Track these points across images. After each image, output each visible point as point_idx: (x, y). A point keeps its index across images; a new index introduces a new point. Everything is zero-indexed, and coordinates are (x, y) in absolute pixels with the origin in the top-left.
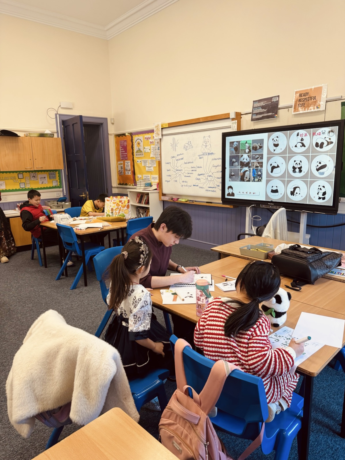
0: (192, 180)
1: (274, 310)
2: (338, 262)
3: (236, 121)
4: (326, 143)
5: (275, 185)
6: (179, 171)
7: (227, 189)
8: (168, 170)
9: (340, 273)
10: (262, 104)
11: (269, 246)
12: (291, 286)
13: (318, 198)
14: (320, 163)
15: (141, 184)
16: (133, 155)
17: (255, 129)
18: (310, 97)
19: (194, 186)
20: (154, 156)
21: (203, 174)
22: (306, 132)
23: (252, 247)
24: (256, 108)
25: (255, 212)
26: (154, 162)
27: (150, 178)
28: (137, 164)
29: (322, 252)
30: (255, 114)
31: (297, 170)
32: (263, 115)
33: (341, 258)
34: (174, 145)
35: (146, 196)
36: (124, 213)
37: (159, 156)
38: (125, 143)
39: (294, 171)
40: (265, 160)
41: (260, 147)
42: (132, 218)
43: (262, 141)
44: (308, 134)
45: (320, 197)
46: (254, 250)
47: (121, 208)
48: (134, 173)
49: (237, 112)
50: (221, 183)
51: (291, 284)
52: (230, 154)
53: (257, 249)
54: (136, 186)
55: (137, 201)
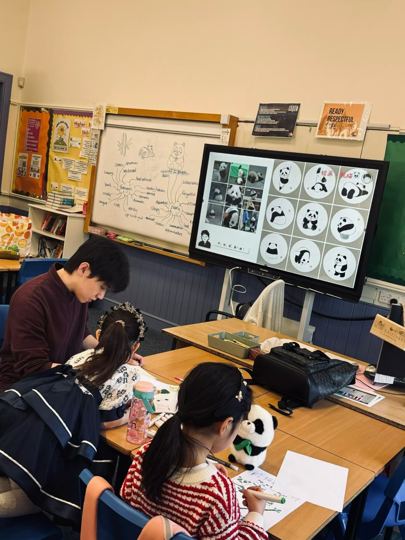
0: (145, 209)
1: (250, 444)
2: (351, 378)
3: (229, 130)
4: (357, 192)
5: (273, 242)
6: (125, 190)
7: (201, 235)
8: (106, 185)
9: (352, 395)
10: (273, 111)
11: (253, 337)
12: (277, 407)
13: (335, 273)
14: (345, 220)
15: (56, 199)
16: (49, 147)
17: (256, 149)
18: (345, 117)
19: (148, 220)
20: (87, 156)
21: (165, 203)
22: (331, 170)
23: (227, 336)
24: (263, 117)
25: (237, 278)
26: (85, 166)
27: (73, 191)
28: (53, 163)
29: (329, 358)
30: (259, 124)
31: (310, 225)
32: (271, 129)
33: (356, 373)
34: (124, 147)
35: (60, 221)
36: (17, 245)
37: (94, 158)
38: (38, 125)
39: (305, 226)
40: (264, 201)
41: (259, 178)
42: (31, 255)
43: (264, 170)
44: (333, 173)
45: (337, 271)
46: (230, 341)
47: (15, 235)
48: (45, 177)
49: (232, 116)
50: (191, 222)
51: (279, 404)
52: (213, 180)
53: (234, 340)
54: (46, 200)
55: (43, 227)
